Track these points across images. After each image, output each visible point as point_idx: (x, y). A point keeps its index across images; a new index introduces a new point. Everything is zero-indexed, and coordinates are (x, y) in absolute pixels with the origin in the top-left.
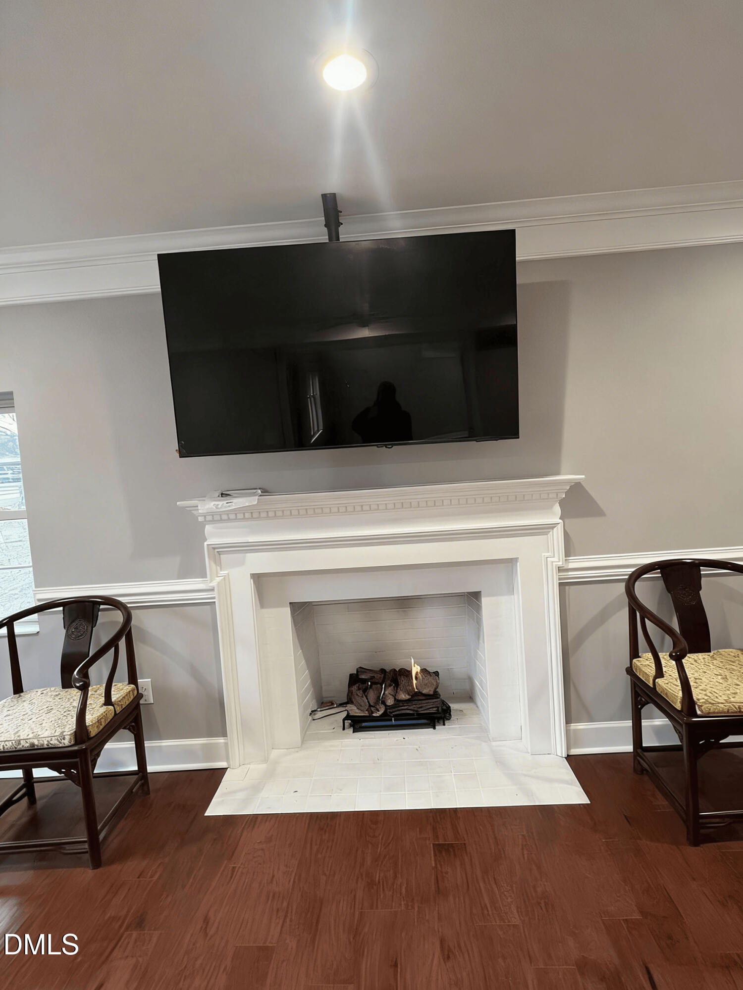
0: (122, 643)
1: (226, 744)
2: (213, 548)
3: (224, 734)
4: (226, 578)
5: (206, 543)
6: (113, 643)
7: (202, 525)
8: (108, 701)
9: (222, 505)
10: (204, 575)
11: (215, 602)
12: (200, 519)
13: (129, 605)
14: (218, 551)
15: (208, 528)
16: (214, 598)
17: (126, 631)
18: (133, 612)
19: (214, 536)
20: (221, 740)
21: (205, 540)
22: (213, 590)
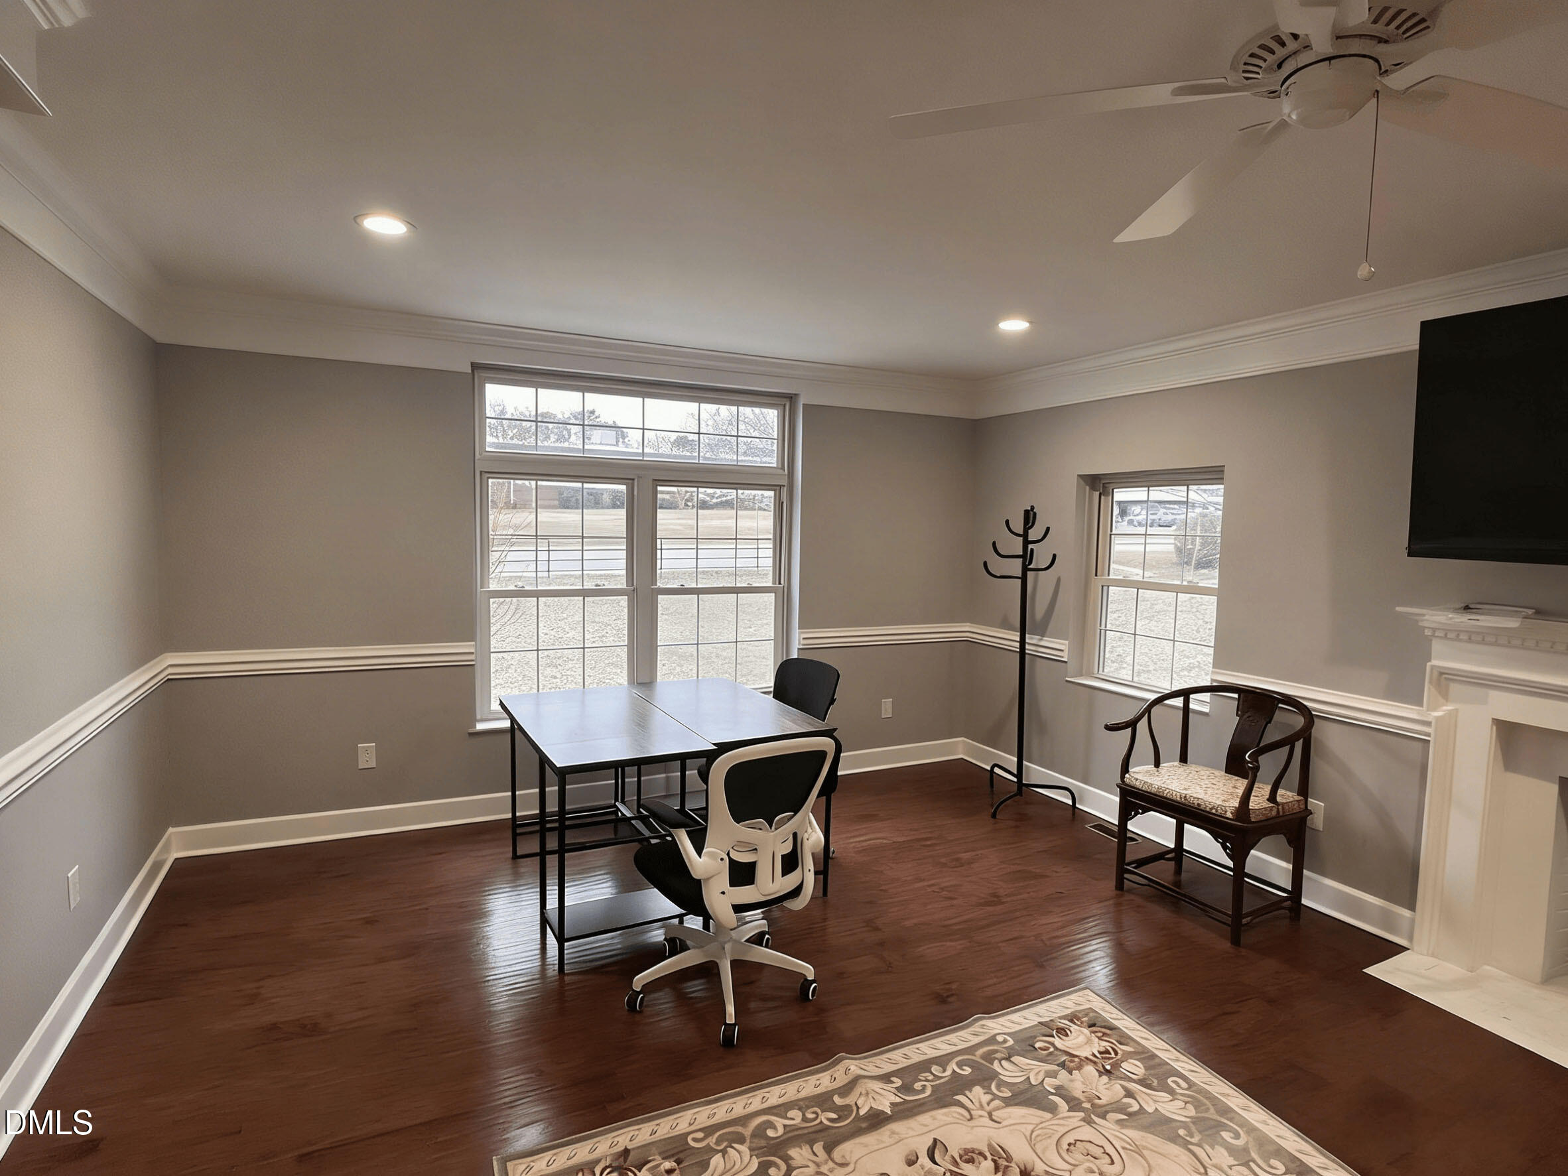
0: (1299, 745)
1: (1413, 921)
2: (1442, 673)
3: (1412, 907)
4: (1453, 715)
5: (1429, 664)
6: (1289, 741)
7: (1429, 640)
8: (1272, 798)
9: (1463, 619)
10: (1419, 703)
11: (1429, 741)
12: (1428, 632)
13: (1313, 713)
14: (1445, 678)
15: (1437, 646)
16: (1429, 735)
17: (1305, 735)
18: (1316, 720)
19: (1443, 658)
20: (1406, 913)
21: (1430, 661)
22: (1428, 724)
